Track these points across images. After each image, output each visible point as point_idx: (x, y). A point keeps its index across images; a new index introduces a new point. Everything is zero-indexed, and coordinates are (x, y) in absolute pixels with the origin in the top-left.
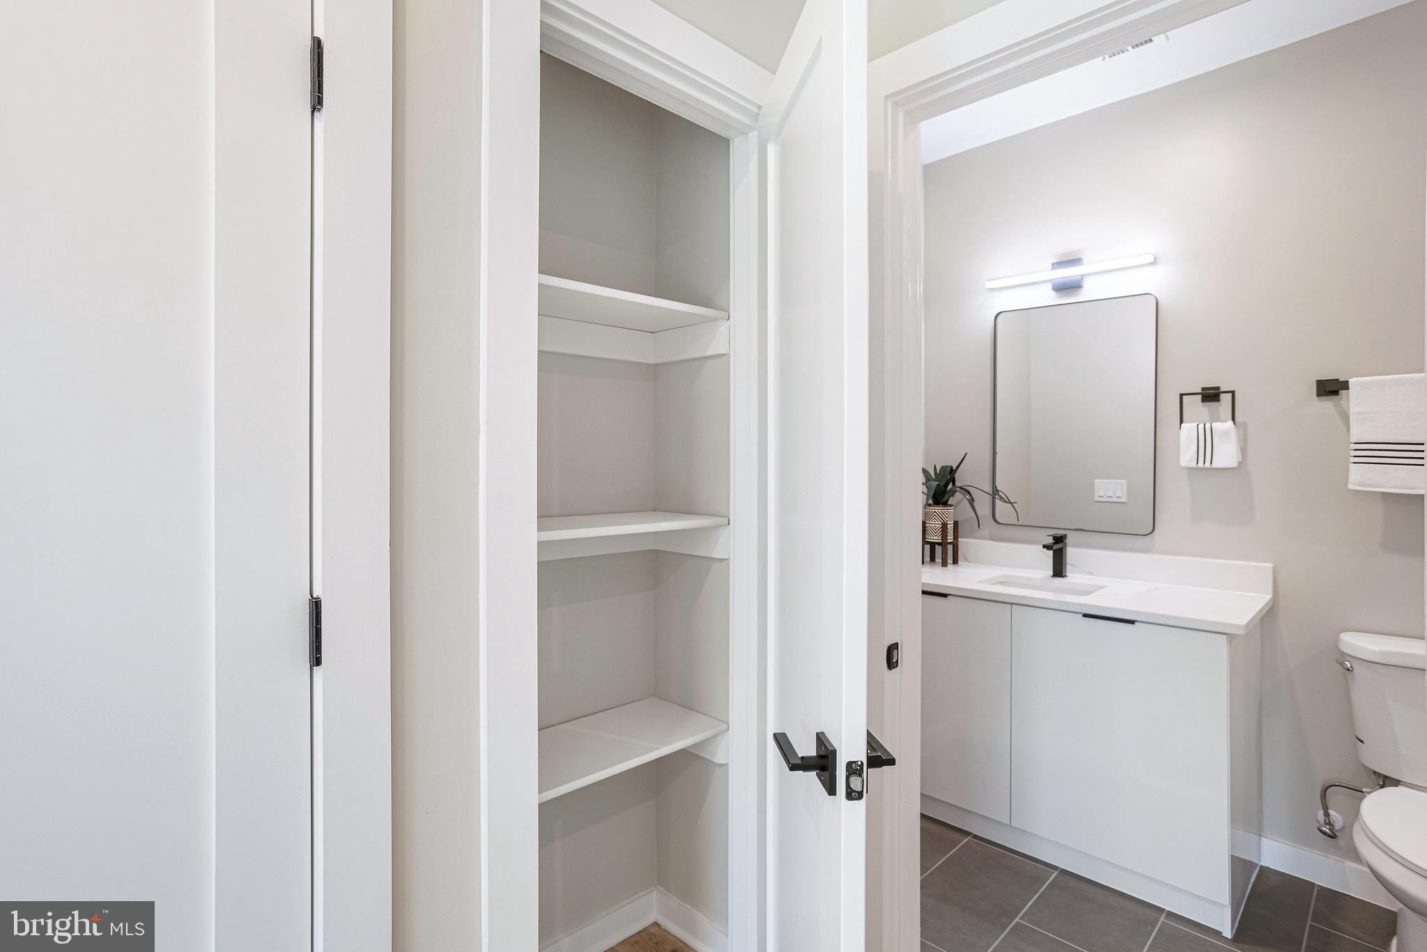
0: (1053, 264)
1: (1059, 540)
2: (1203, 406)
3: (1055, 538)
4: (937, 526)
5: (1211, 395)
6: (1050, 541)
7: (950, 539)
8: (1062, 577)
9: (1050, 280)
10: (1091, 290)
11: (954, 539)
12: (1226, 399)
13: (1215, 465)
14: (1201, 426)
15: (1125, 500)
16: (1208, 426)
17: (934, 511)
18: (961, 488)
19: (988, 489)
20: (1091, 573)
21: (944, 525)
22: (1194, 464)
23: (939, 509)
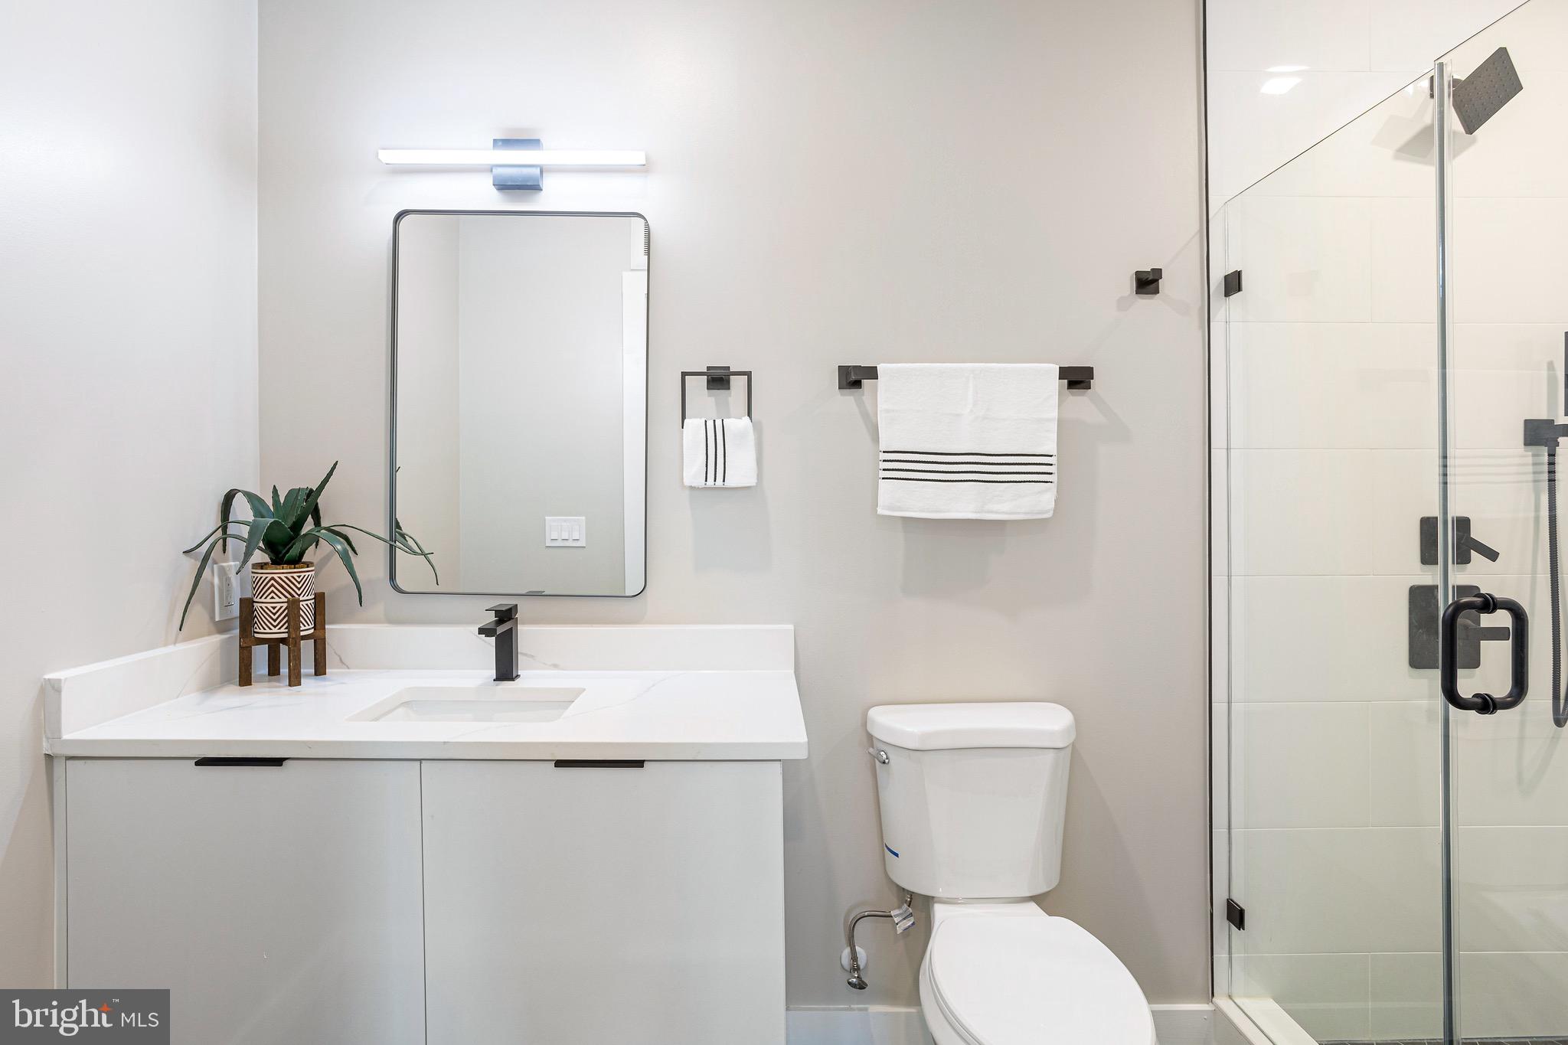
0: (495, 141)
1: (506, 616)
2: (709, 396)
3: (498, 613)
4: (279, 606)
5: (718, 380)
6: (491, 617)
7: (307, 628)
8: (513, 679)
9: (491, 169)
10: (555, 195)
11: (315, 628)
12: (738, 383)
13: (728, 483)
14: (710, 424)
15: (582, 543)
16: (719, 423)
17: (270, 576)
18: (328, 529)
19: (384, 533)
20: (555, 666)
21: (293, 605)
22: (701, 482)
23: (281, 573)
